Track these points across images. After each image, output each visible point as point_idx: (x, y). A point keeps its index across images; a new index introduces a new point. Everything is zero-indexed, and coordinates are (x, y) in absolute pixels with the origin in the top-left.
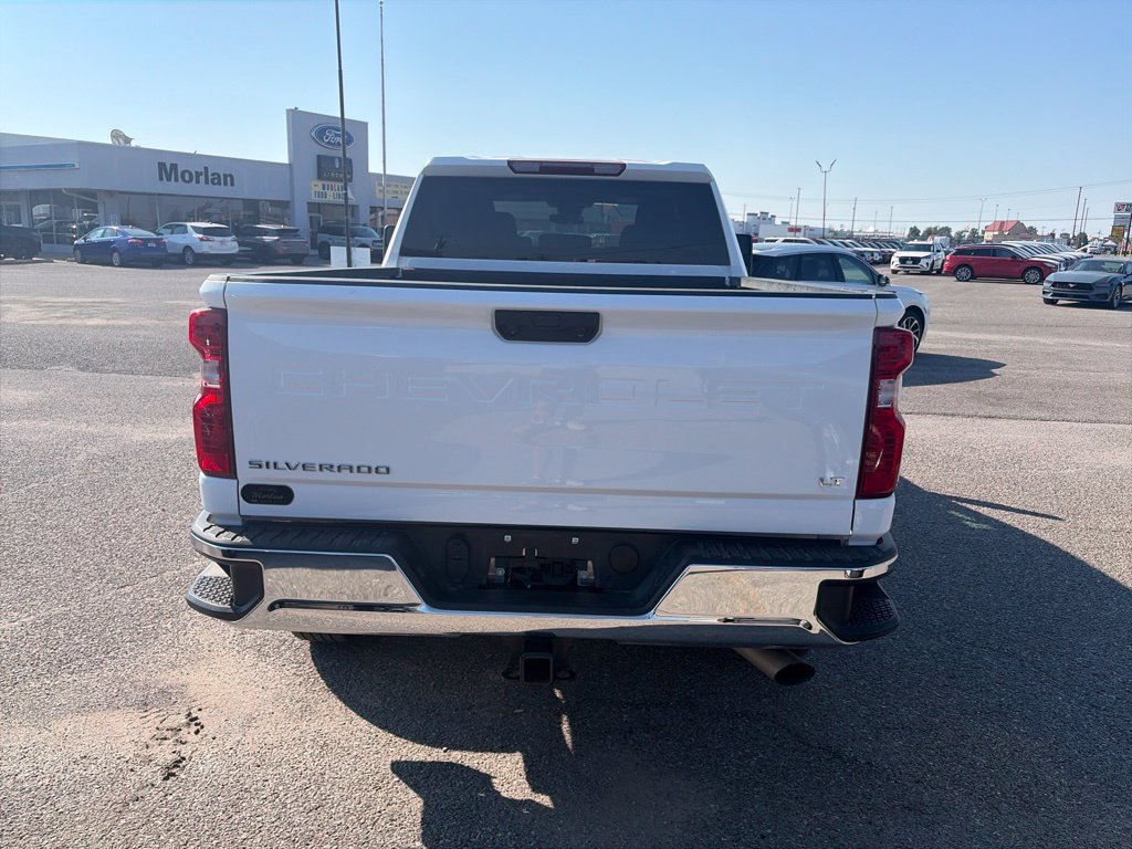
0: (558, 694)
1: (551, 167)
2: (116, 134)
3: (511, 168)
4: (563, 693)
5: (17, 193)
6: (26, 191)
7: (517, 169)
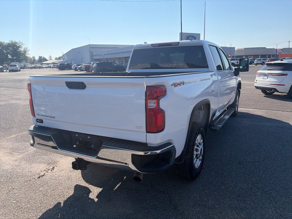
0: (125, 177)
1: (165, 45)
2: (145, 43)
3: (152, 46)
4: (126, 178)
5: (123, 58)
6: (124, 57)
7: (153, 46)
